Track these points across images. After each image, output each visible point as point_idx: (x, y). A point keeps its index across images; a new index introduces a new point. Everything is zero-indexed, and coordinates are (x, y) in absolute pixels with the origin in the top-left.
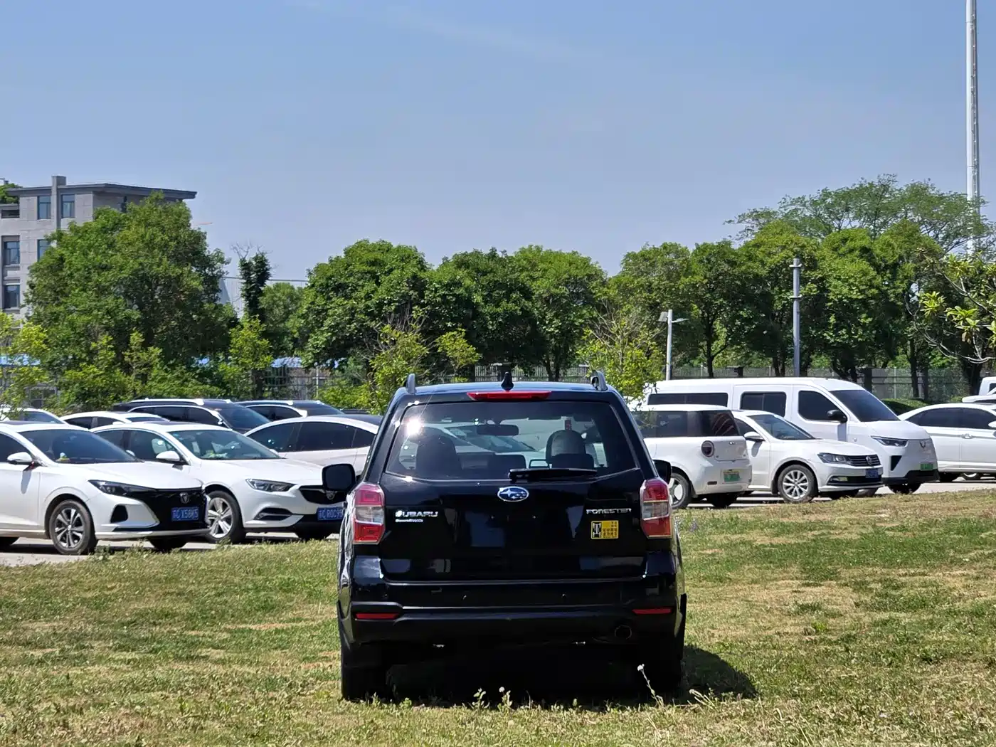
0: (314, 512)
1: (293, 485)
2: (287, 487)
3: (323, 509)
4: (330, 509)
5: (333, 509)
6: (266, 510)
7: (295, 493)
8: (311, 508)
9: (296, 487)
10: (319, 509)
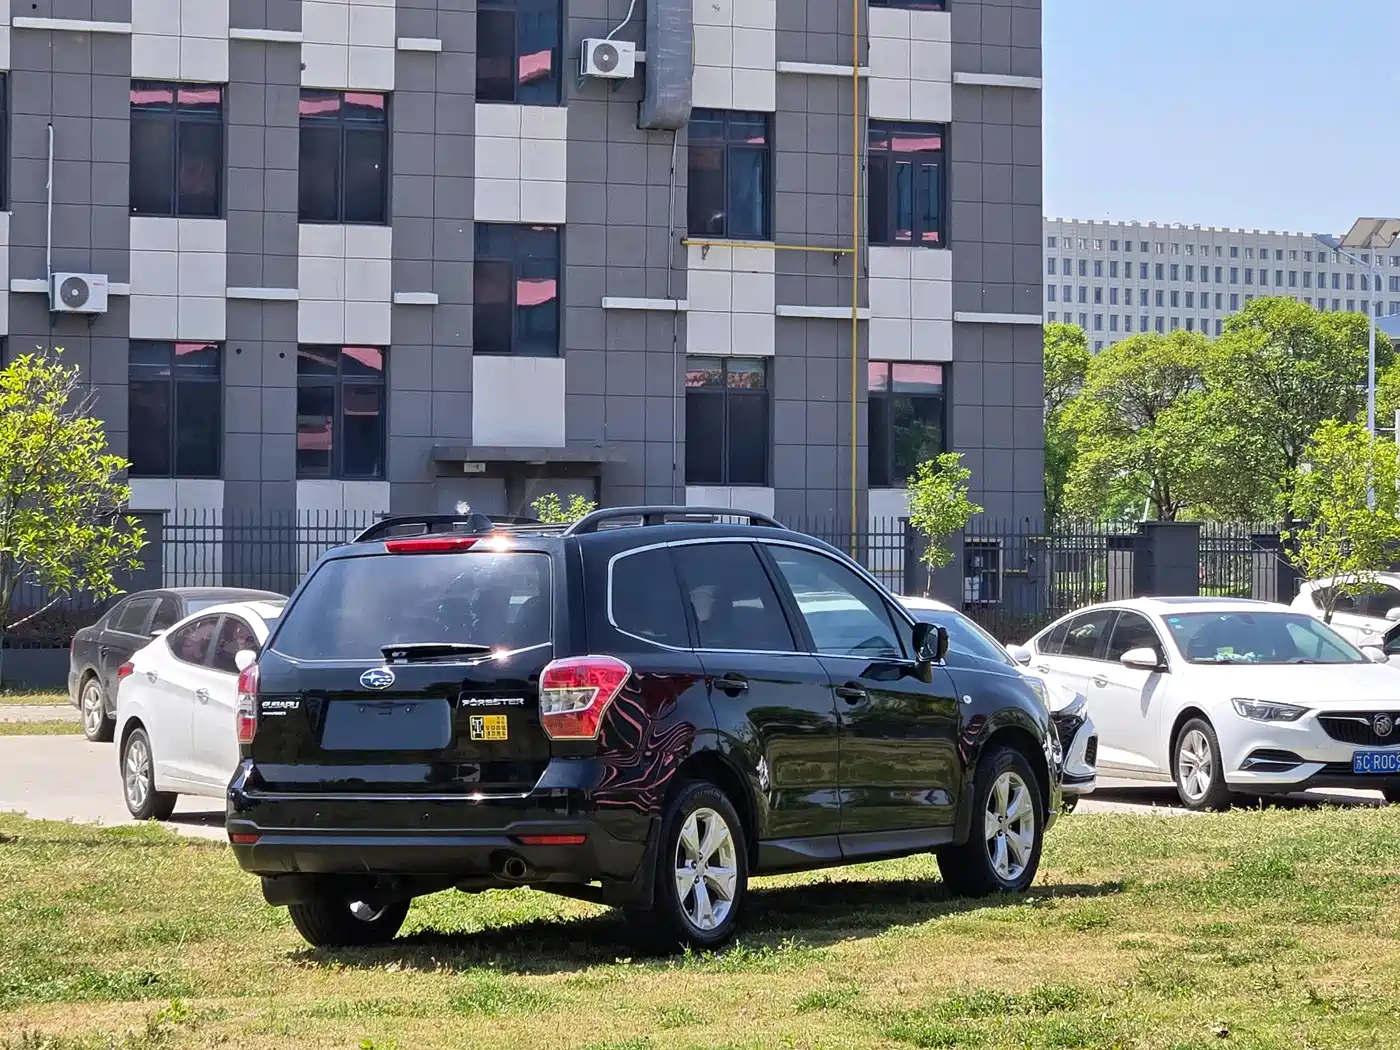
0: (1348, 759)
1: (1308, 709)
2: (1299, 712)
3: (1363, 754)
4: (1381, 754)
5: (1388, 754)
6: (1257, 753)
7: (1309, 723)
8: (1343, 752)
9: (1311, 714)
10: (1356, 754)
